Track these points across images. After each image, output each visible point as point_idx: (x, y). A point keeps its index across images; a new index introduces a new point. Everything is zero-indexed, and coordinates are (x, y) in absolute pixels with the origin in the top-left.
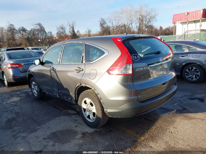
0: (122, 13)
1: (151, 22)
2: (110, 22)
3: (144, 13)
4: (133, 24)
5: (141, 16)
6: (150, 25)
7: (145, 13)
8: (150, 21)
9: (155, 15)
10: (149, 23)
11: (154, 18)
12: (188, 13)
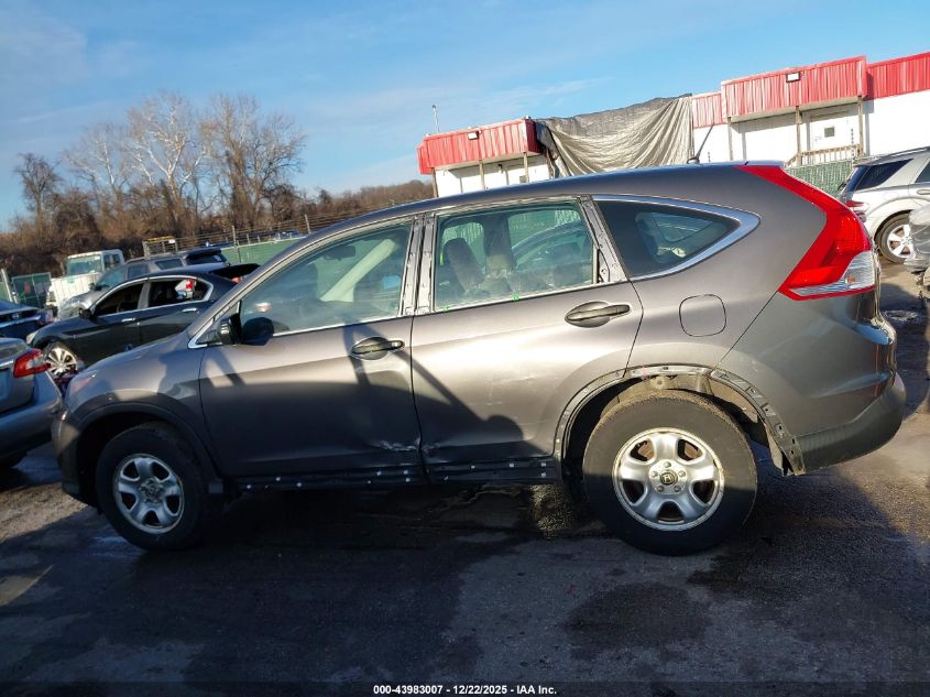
0: (136, 133)
1: (280, 171)
2: (79, 172)
3: (243, 135)
4: (200, 183)
5: (233, 144)
6: (280, 187)
7: (250, 137)
8: (275, 170)
9: (293, 143)
10: (273, 175)
11: (289, 156)
12: (477, 133)
